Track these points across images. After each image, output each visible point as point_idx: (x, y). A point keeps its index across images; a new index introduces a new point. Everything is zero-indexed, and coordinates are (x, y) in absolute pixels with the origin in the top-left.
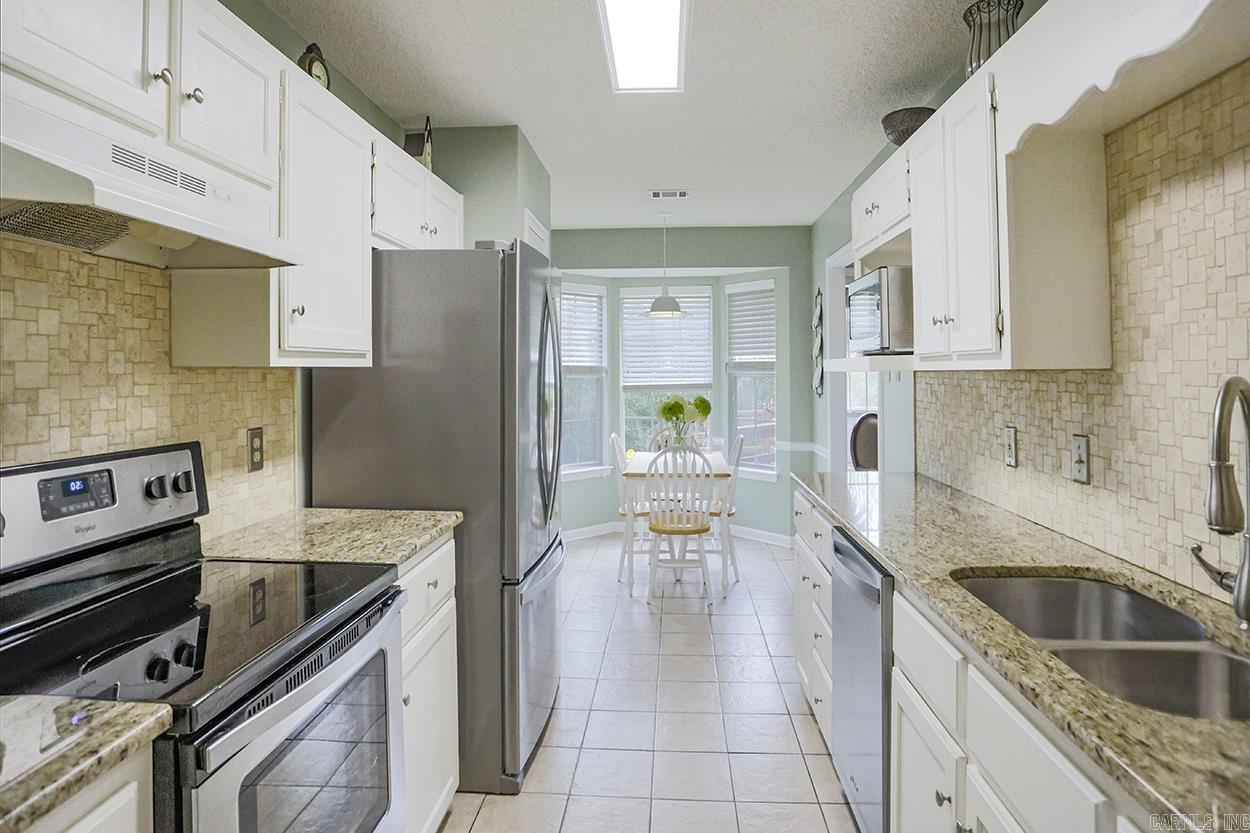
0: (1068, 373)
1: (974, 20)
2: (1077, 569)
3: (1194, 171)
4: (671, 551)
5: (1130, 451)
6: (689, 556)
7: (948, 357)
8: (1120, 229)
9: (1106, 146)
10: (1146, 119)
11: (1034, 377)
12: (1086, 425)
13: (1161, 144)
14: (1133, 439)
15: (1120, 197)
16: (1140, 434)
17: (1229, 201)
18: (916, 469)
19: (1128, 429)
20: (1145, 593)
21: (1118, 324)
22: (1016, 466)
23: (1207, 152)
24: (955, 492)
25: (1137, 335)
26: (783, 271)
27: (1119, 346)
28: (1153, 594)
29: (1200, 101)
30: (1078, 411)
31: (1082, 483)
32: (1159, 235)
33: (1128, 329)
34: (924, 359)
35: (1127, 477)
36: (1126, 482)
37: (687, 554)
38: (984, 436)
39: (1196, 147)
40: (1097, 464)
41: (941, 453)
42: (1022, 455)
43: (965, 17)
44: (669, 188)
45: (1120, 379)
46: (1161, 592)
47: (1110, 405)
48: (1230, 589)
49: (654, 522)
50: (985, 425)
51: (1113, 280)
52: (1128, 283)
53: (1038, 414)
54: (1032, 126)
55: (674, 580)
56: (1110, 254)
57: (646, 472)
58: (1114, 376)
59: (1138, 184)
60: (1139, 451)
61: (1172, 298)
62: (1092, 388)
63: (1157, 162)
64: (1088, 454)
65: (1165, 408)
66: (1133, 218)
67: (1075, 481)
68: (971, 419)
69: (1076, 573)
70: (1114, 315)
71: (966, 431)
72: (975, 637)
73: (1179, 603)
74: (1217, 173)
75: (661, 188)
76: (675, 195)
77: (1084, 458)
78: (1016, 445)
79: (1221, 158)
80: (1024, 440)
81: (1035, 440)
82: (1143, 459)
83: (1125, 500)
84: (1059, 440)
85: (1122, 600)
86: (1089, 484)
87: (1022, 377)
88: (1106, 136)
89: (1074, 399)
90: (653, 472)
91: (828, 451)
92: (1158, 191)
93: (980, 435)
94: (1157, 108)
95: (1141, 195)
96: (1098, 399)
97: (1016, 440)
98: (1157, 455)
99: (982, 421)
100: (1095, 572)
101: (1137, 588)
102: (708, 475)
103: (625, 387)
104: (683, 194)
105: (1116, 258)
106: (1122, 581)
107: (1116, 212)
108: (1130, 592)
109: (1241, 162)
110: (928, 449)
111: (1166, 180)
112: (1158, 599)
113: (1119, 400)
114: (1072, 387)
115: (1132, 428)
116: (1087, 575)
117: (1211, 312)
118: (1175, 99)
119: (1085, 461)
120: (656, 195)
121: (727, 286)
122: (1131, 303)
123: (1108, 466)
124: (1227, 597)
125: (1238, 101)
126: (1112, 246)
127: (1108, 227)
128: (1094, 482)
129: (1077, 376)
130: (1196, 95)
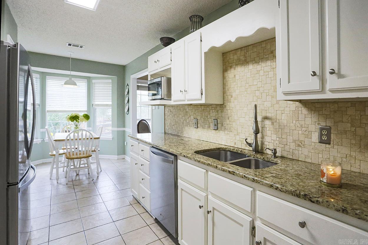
0: (212, 106)
1: (192, 19)
2: (219, 148)
3: (243, 64)
4: (74, 165)
5: (228, 122)
6: (81, 166)
7: (184, 100)
8: (226, 74)
9: (223, 56)
10: (232, 52)
11: (203, 107)
12: (217, 117)
13: (236, 57)
14: (228, 119)
15: (226, 67)
16: (230, 118)
17: (250, 71)
18: (165, 132)
19: (227, 117)
20: (233, 151)
21: (225, 95)
22: (198, 128)
23: (245, 60)
24: (178, 136)
25: (230, 97)
26: (115, 77)
27: (225, 99)
28: (235, 151)
29: (244, 50)
30: (214, 114)
31: (216, 130)
32: (235, 76)
33: (227, 95)
34: (174, 101)
35: (227, 127)
36: (227, 128)
37: (81, 165)
38: (188, 121)
39: (244, 59)
40: (219, 125)
41: (174, 127)
42: (199, 125)
43: (190, 18)
44: (76, 43)
45: (225, 106)
46: (237, 150)
47: (223, 112)
48: (252, 147)
49: (68, 156)
50: (188, 119)
51: (224, 85)
52: (227, 86)
53: (204, 115)
54: (212, 47)
55: (76, 175)
56: (223, 79)
57: (65, 139)
58: (224, 106)
59: (230, 65)
60: (230, 121)
61: (238, 89)
62: (218, 108)
63: (235, 61)
64: (217, 123)
65: (236, 112)
66: (229, 72)
67: (214, 130)
68: (183, 118)
69: (219, 149)
70: (224, 93)
71: (182, 121)
72: (212, 164)
73: (241, 151)
74: (247, 65)
75: (72, 43)
76: (78, 46)
77: (216, 124)
78: (197, 123)
79: (248, 62)
80: (200, 122)
81: (203, 121)
82: (231, 123)
83: (226, 132)
84: (209, 121)
85: (229, 153)
86: (217, 130)
87: (199, 107)
88: (223, 53)
89: (214, 111)
90: (68, 138)
91: (131, 130)
92: (235, 67)
93: (186, 121)
94: (235, 50)
95: (231, 67)
96: (220, 111)
97: (197, 122)
98: (234, 122)
99: (187, 118)
100: (223, 148)
101: (231, 150)
102: (91, 138)
103: (47, 111)
104: (81, 47)
105: (225, 81)
106: (228, 149)
107: (225, 70)
108: (230, 151)
109: (252, 63)
110: (169, 126)
111: (237, 65)
112: (236, 151)
113: (225, 111)
114: (213, 109)
115: (228, 117)
116: (221, 150)
117: (246, 92)
118: (239, 49)
119: (216, 125)
120: (70, 45)
121: (93, 80)
122: (228, 90)
123: (222, 125)
124: (251, 149)
125: (252, 51)
126: (224, 78)
127: (223, 73)
128: (219, 129)
129: (214, 106)
130: (243, 49)
